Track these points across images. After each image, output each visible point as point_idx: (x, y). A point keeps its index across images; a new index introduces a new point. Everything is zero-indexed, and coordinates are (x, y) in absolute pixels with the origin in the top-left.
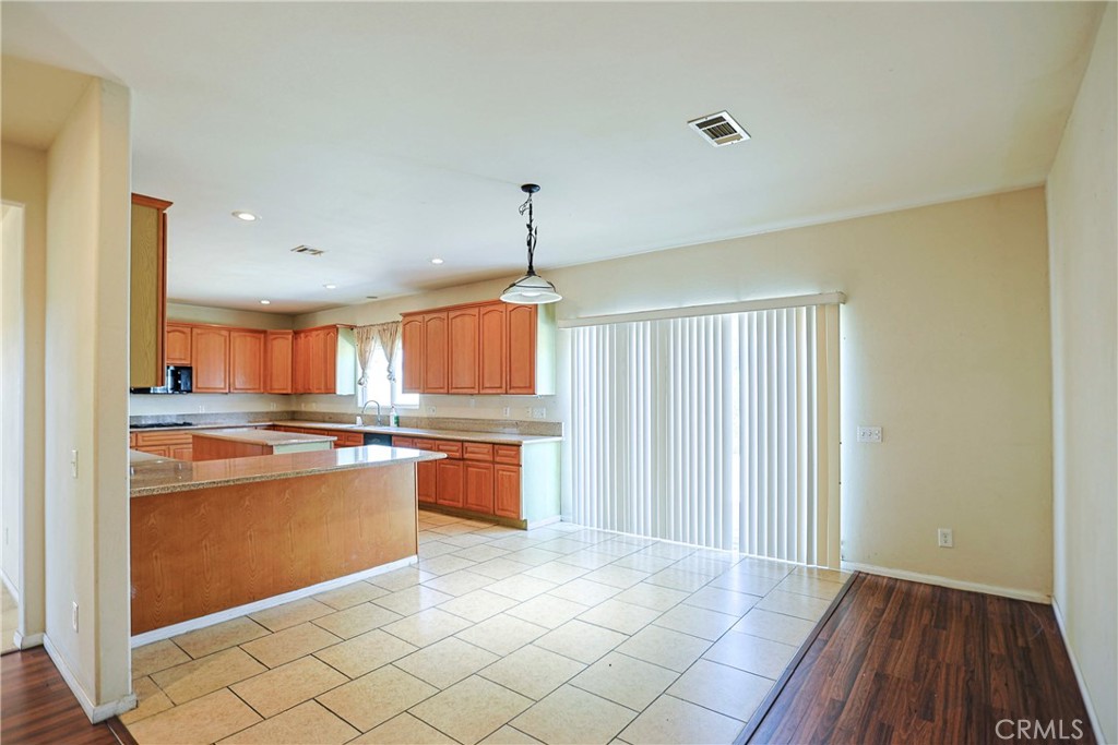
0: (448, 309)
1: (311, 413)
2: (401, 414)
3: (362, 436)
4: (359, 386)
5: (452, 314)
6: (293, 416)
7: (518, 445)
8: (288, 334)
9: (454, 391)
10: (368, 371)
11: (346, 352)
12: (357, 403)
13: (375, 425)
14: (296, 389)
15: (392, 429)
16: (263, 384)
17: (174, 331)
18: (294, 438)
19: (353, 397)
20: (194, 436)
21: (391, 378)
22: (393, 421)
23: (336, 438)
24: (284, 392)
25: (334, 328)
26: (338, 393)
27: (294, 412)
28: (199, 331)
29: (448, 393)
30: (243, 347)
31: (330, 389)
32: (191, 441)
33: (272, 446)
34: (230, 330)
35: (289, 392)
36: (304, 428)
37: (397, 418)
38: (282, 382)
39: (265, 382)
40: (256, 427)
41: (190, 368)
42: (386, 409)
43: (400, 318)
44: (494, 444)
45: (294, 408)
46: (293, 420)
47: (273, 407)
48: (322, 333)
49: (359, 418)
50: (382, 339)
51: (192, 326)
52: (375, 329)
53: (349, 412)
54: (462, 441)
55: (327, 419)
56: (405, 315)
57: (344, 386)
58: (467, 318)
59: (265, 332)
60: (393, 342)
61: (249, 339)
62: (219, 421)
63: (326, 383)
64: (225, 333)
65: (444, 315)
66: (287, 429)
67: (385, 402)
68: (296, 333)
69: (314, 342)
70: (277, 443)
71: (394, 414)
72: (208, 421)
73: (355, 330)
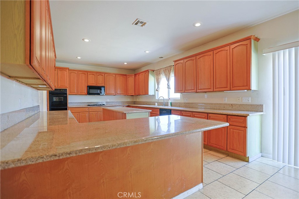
0: (196, 55)
1: (140, 102)
2: (172, 101)
3: (159, 110)
4: (156, 91)
5: (198, 57)
6: (135, 103)
7: (245, 117)
8: (133, 75)
9: (199, 91)
10: (160, 86)
11: (152, 80)
12: (155, 98)
13: (163, 106)
14: (135, 94)
15: (169, 107)
16: (126, 93)
17: (99, 75)
18: (135, 110)
19: (154, 96)
20: (103, 109)
21: (169, 87)
22: (169, 104)
23: (151, 111)
24: (132, 95)
25: (148, 71)
26: (149, 94)
27: (135, 102)
28: (107, 75)
29: (196, 92)
30: (120, 80)
31: (146, 93)
32: (102, 110)
33: (126, 113)
34: (116, 74)
35: (133, 95)
36: (138, 107)
37: (171, 103)
38: (131, 91)
39: (126, 92)
40: (123, 106)
41: (104, 87)
42: (166, 100)
43: (173, 64)
44: (227, 115)
45: (135, 100)
46: (135, 104)
47: (128, 99)
48: (143, 73)
49: (156, 103)
50: (165, 73)
51: (105, 73)
52: (162, 70)
53: (153, 101)
54: (208, 113)
55: (145, 104)
56: (175, 61)
57: (151, 92)
58: (206, 57)
59: (126, 75)
60: (169, 74)
61: (121, 77)
62: (113, 104)
63: (145, 91)
64: (114, 75)
65: (194, 58)
66: (133, 107)
67: (166, 97)
68: (135, 75)
69: (141, 77)
70: (127, 112)
71: (170, 101)
72: (110, 104)
73: (155, 72)
